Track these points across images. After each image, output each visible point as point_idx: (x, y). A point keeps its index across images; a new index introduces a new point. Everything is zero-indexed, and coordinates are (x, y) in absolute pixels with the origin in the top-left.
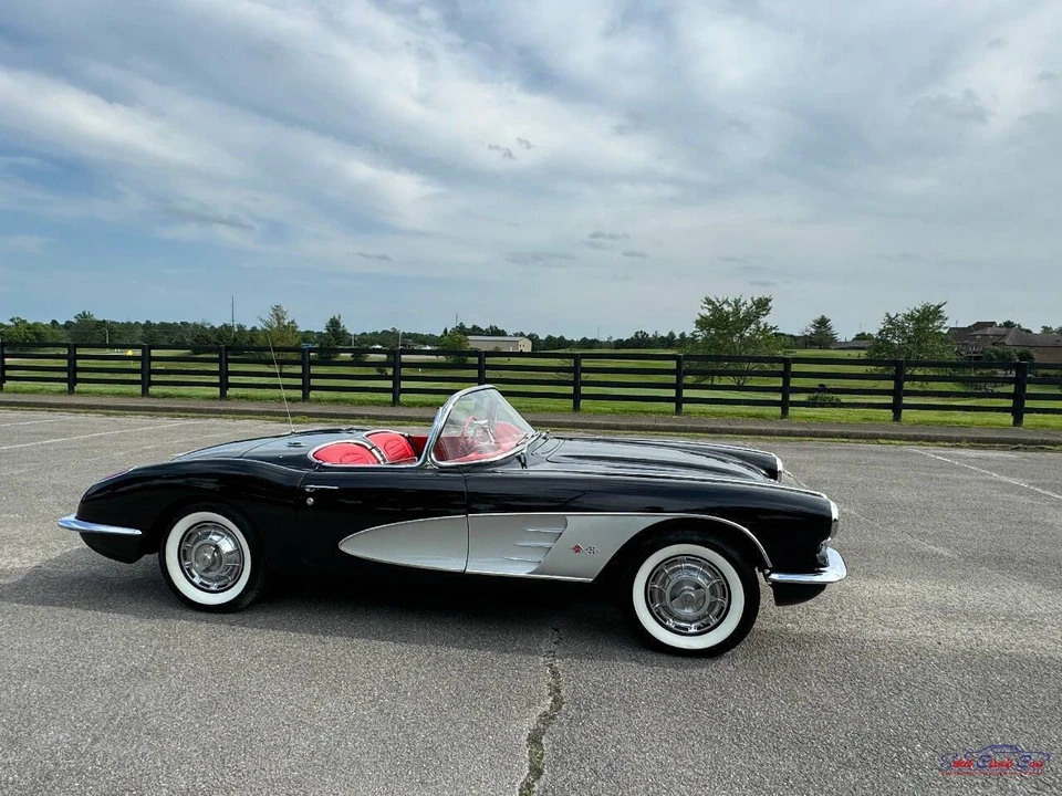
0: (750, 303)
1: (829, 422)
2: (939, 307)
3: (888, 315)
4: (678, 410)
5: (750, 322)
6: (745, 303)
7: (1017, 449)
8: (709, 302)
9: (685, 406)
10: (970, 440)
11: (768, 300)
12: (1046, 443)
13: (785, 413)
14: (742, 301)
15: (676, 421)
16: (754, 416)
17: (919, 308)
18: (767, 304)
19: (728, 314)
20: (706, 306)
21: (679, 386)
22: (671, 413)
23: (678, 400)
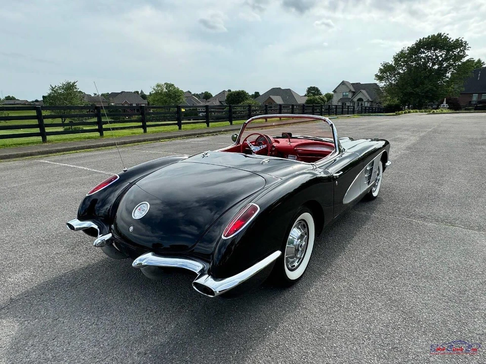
2: (74, 83)
4: (44, 140)
7: (198, 137)
9: (49, 138)
10: (185, 136)
12: (201, 134)
13: (102, 134)
15: (45, 147)
16: (88, 138)
17: (64, 83)
21: (41, 126)
22: (40, 142)
23: (43, 134)
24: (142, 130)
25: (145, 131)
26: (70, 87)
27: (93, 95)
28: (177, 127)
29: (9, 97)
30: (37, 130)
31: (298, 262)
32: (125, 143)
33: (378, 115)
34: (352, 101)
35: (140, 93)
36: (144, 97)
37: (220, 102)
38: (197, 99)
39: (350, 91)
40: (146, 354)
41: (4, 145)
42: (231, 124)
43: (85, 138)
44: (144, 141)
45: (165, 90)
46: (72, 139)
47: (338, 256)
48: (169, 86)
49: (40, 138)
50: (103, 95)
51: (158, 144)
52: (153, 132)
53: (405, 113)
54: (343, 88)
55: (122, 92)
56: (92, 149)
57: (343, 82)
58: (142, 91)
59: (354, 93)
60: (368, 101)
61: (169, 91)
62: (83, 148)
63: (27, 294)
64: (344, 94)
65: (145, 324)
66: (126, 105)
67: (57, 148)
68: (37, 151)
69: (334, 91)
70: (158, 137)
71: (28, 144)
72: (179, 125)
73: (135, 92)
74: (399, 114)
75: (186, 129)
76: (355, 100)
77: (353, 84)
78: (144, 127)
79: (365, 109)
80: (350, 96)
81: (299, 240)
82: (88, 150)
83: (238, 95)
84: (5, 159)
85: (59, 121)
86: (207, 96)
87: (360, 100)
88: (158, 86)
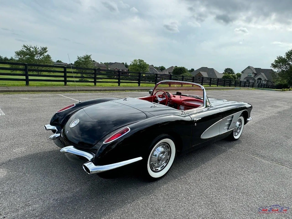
0: (40, 48)
1: (105, 87)
2: (90, 56)
3: (78, 57)
4: (65, 84)
5: (41, 55)
6: (38, 48)
8: (25, 46)
9: (68, 83)
10: (141, 90)
11: (46, 48)
13: (95, 84)
14: (37, 48)
15: (65, 88)
16: (88, 86)
17: (85, 55)
18: (46, 49)
19: (33, 51)
20: (24, 48)
21: (65, 77)
22: (63, 85)
23: (65, 81)
24: (117, 84)
25: (119, 85)
26: (87, 58)
27: (100, 63)
28: (137, 84)
29: (59, 61)
30: (63, 79)
31: (161, 168)
32: (106, 90)
33: (269, 90)
34: (254, 79)
35: (125, 64)
36: (126, 66)
37: (169, 73)
38: (156, 70)
39: (253, 73)
40: (57, 200)
41: (46, 85)
42: (170, 86)
43: (86, 85)
44: (117, 90)
45: (138, 63)
46: (79, 85)
47: (192, 170)
48: (141, 61)
49: (63, 83)
50: (105, 63)
51: (124, 92)
52: (124, 86)
53: (289, 90)
54: (249, 71)
55: (115, 63)
56: (88, 92)
57: (249, 67)
58: (126, 63)
59: (256, 74)
60: (265, 80)
61: (140, 64)
62: (83, 90)
63: (18, 159)
64: (249, 74)
65: (65, 185)
66: (116, 70)
67: (70, 89)
68: (59, 89)
69: (242, 72)
70: (124, 89)
71: (57, 85)
72: (139, 83)
73: (122, 63)
74: (285, 91)
75: (142, 86)
76: (256, 79)
77: (256, 69)
78: (119, 83)
79: (262, 85)
80: (253, 76)
81: (162, 154)
82: (85, 92)
83: (180, 69)
84: (43, 92)
85: (79, 75)
86: (162, 69)
87: (260, 79)
88: (135, 61)
